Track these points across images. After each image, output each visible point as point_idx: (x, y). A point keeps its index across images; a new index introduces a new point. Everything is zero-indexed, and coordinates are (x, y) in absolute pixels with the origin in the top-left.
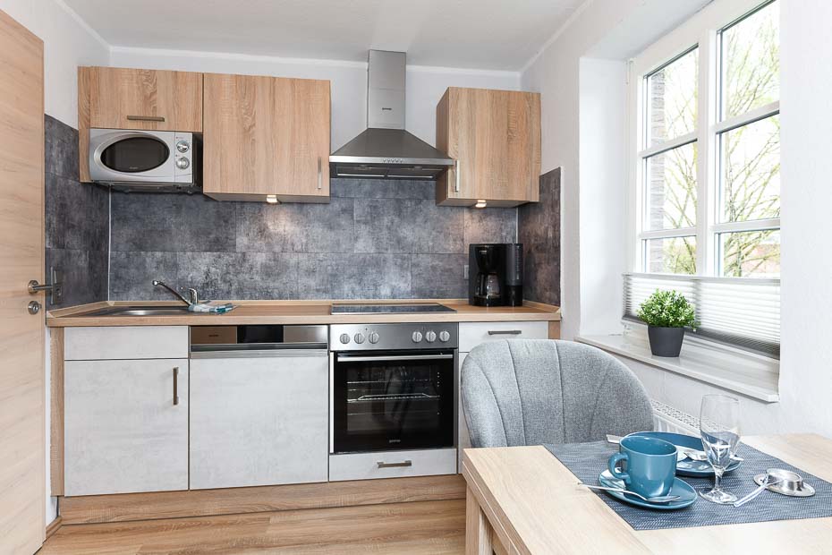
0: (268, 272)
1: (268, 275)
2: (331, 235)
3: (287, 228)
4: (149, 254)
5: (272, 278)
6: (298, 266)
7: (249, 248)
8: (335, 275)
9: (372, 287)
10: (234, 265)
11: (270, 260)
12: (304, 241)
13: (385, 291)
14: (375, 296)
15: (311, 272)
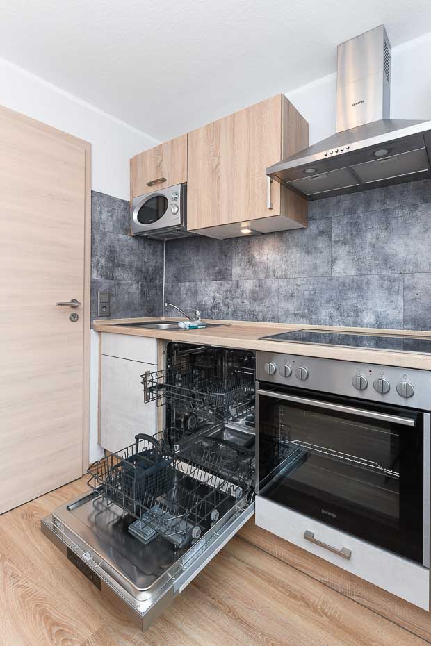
0: (255, 297)
1: (255, 299)
2: (308, 259)
3: (269, 257)
4: (183, 284)
5: (258, 303)
6: (278, 291)
7: (241, 276)
8: (313, 300)
9: (352, 314)
10: (230, 291)
11: (256, 286)
12: (284, 267)
13: (369, 318)
14: (355, 324)
15: (289, 297)
